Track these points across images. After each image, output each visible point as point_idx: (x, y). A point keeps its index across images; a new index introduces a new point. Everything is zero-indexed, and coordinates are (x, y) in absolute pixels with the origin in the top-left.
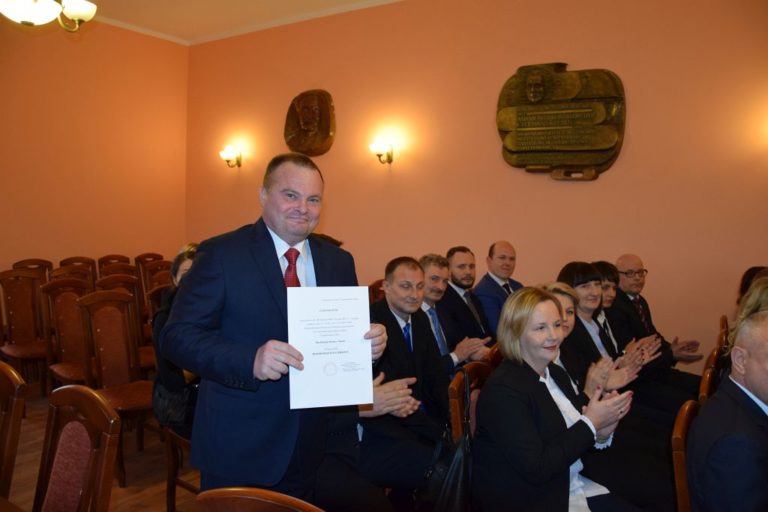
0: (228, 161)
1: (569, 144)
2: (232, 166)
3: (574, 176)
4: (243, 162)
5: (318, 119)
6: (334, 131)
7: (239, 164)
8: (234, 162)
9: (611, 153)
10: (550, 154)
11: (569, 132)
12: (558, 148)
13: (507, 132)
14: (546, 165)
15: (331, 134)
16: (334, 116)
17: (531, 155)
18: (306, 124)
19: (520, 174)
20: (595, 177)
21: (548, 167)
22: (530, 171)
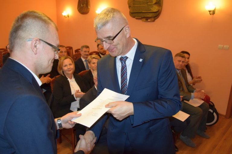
0: (65, 16)
1: (146, 10)
2: (66, 17)
3: (149, 20)
4: (69, 16)
5: (85, 3)
6: (90, 6)
7: (68, 16)
8: (67, 16)
9: (158, 13)
10: (141, 13)
11: (146, 7)
12: (143, 12)
13: (130, 7)
14: (140, 17)
15: (89, 7)
16: (89, 2)
17: (136, 14)
18: (83, 4)
19: (134, 19)
20: (154, 21)
21: (140, 18)
22: (136, 19)
